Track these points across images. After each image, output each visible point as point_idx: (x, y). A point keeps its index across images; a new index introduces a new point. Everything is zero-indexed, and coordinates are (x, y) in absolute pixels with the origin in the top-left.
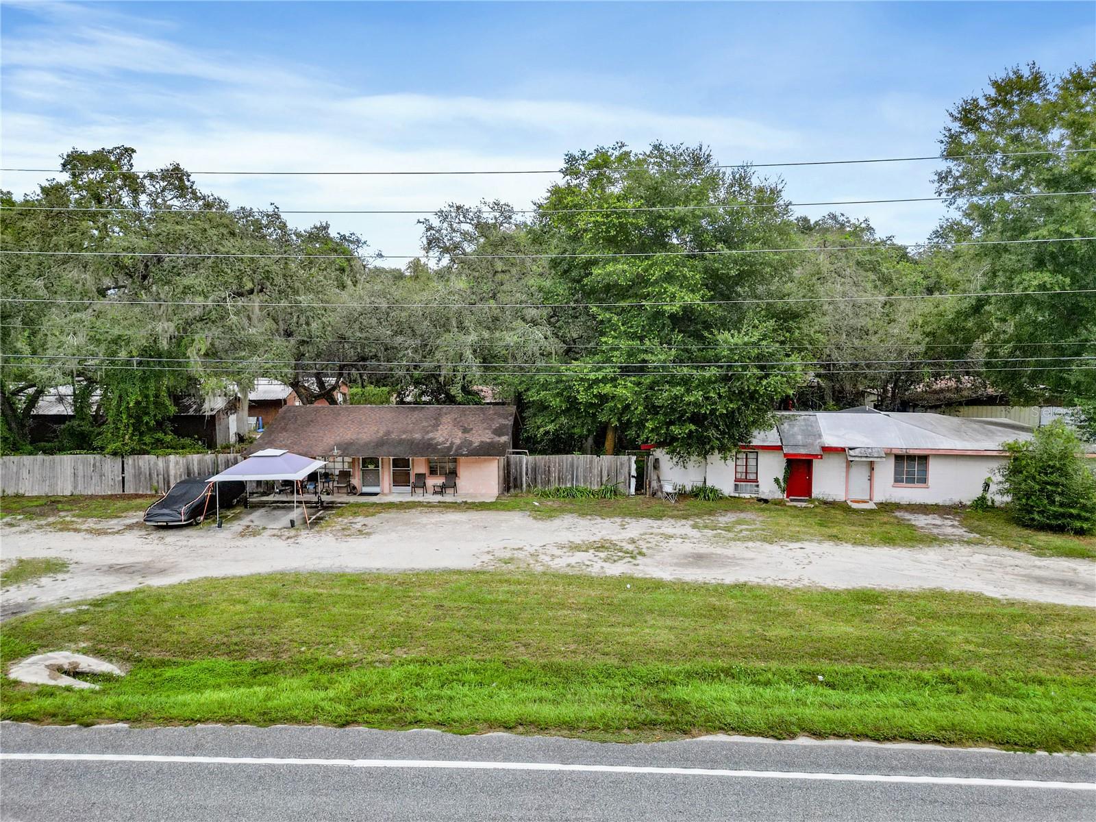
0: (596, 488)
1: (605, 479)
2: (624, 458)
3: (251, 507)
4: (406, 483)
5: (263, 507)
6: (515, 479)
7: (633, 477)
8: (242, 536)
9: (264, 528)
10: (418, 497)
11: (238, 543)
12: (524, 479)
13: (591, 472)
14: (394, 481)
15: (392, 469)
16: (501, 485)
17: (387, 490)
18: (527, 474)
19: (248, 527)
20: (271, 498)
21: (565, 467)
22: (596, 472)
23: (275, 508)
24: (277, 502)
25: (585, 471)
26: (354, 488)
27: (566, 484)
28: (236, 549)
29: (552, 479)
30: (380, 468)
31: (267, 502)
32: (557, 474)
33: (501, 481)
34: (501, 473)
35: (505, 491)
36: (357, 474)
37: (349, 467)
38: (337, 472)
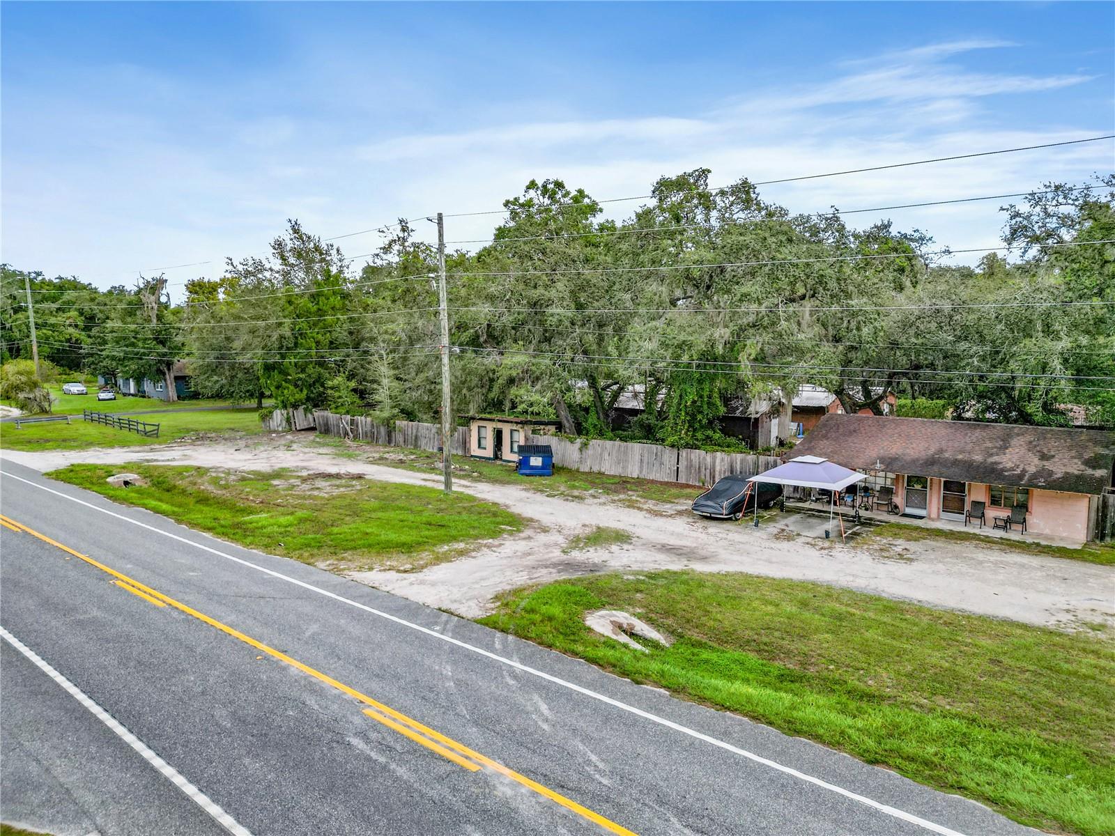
3: (787, 511)
4: (960, 511)
5: (799, 513)
9: (799, 535)
10: (974, 528)
11: (773, 545)
14: (944, 507)
15: (942, 491)
16: (1091, 530)
17: (934, 515)
19: (783, 530)
23: (810, 516)
24: (813, 510)
26: (896, 507)
28: (770, 551)
30: (928, 489)
31: (803, 509)
33: (1091, 525)
34: (1093, 515)
35: (1097, 538)
36: (900, 492)
37: (892, 484)
38: (878, 488)
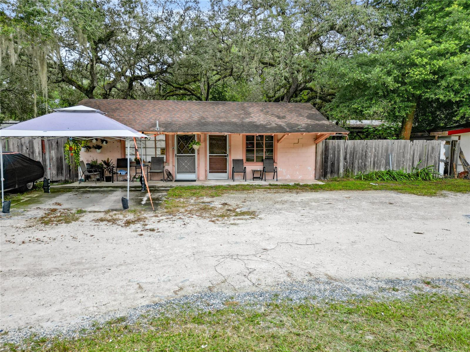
0: (409, 171)
1: (416, 163)
2: (435, 142)
3: (52, 192)
4: (223, 170)
5: (69, 191)
6: (333, 164)
7: (442, 161)
8: (46, 223)
9: (80, 212)
10: (239, 181)
11: (39, 235)
12: (341, 165)
13: (404, 157)
14: (211, 168)
15: (208, 154)
16: (318, 171)
17: (202, 177)
18: (345, 159)
19: (54, 210)
20: (76, 184)
21: (380, 151)
22: (408, 156)
23: (84, 192)
24: (86, 187)
25: (398, 156)
26: (169, 174)
27: (380, 168)
29: (368, 164)
30: (196, 154)
31: (74, 188)
32: (372, 159)
33: (318, 166)
34: (319, 158)
35: (322, 176)
36: (171, 160)
37: (162, 153)
38: (149, 159)
